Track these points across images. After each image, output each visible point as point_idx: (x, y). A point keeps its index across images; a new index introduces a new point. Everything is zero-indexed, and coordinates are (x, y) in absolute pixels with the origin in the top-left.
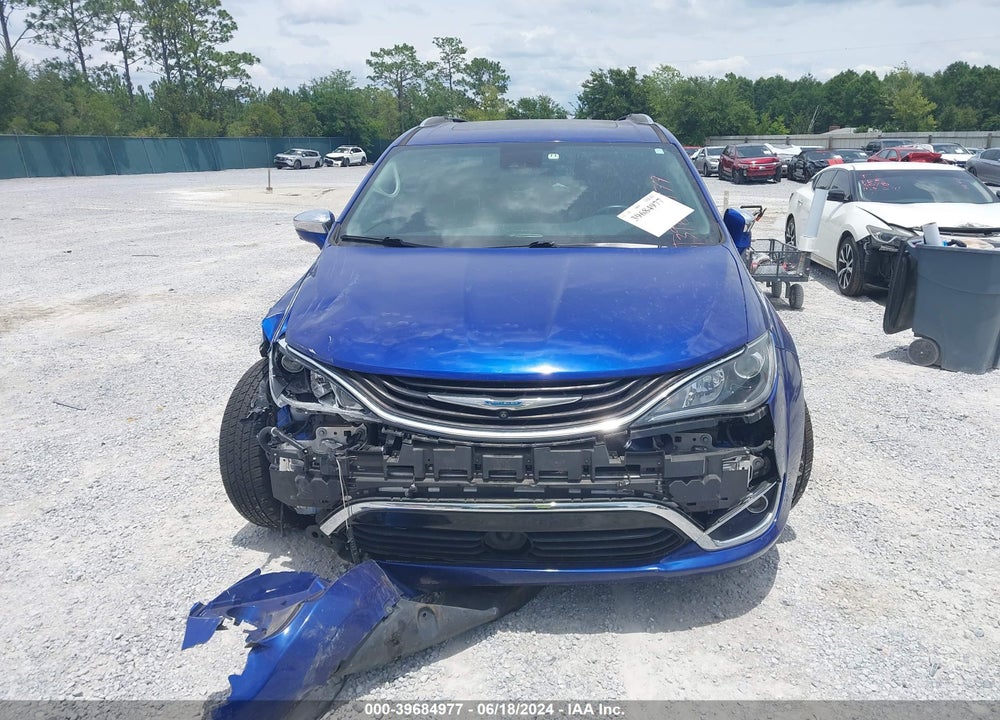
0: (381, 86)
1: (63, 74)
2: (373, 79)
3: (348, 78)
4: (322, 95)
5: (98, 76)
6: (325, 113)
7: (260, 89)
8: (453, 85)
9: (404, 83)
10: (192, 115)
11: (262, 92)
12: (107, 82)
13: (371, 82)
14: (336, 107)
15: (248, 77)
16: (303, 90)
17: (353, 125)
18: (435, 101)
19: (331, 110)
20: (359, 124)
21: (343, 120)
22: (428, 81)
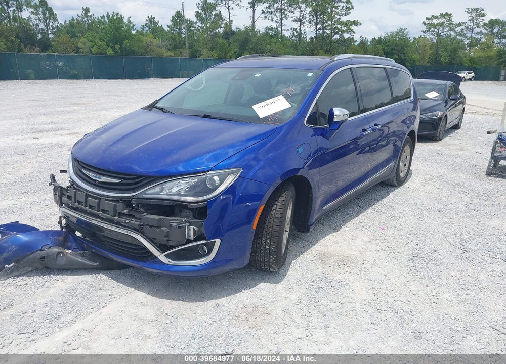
0: (428, 36)
1: (271, 33)
2: (424, 32)
3: (405, 32)
4: (389, 41)
5: (294, 33)
6: (388, 51)
7: (366, 38)
8: (473, 35)
9: (442, 34)
10: (320, 51)
11: (366, 40)
12: (297, 36)
13: (422, 34)
14: (395, 47)
15: (354, 33)
16: (380, 38)
17: (403, 57)
18: (453, 44)
19: (392, 49)
20: (406, 57)
21: (398, 55)
22: (456, 33)
